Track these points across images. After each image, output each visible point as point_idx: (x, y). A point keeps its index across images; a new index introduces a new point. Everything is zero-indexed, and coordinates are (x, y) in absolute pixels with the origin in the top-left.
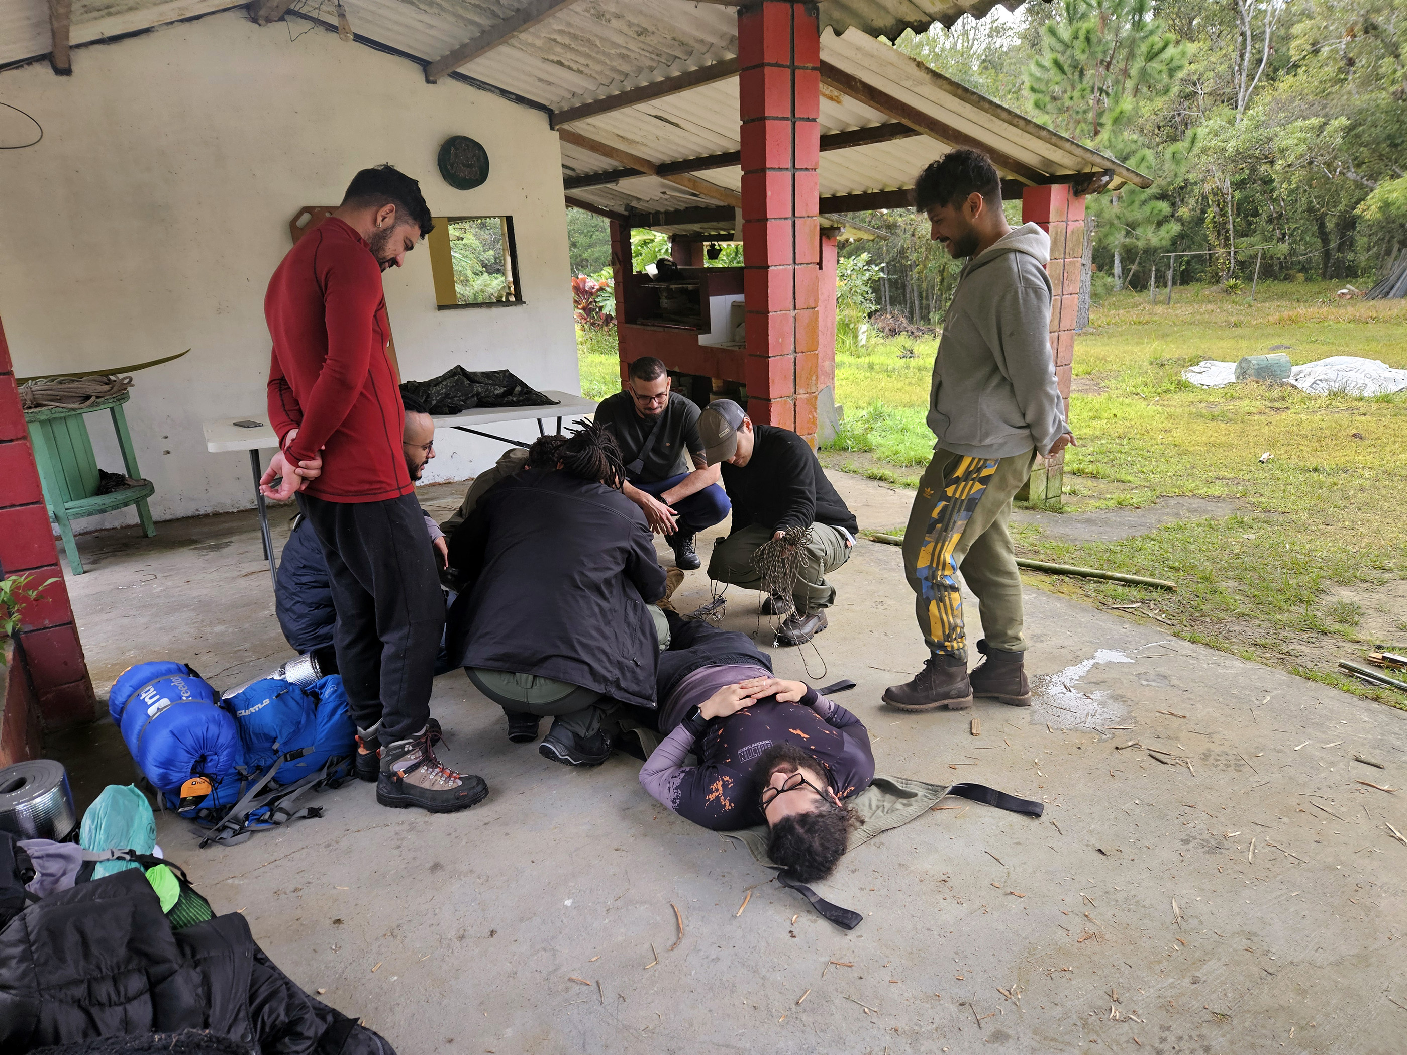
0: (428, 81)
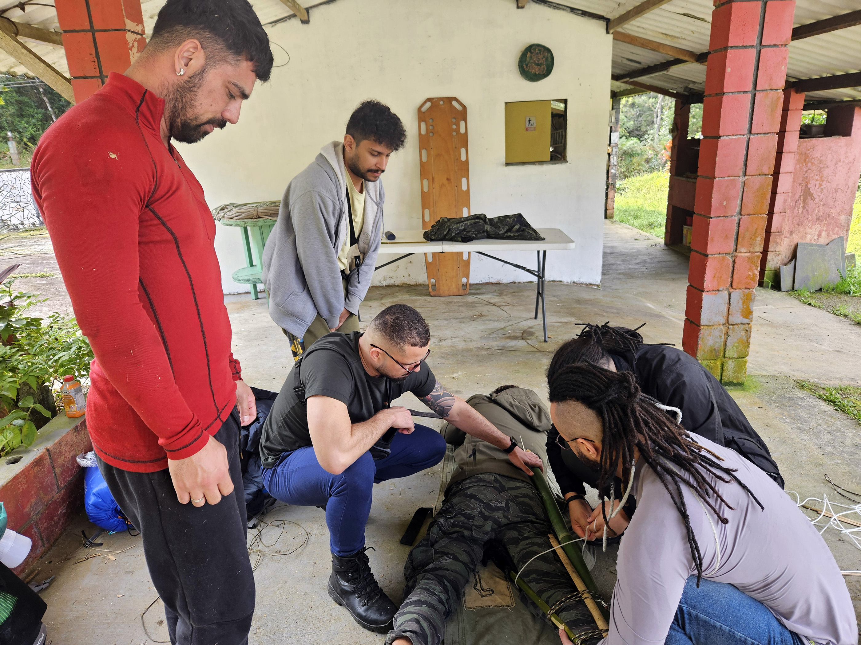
0: (518, 7)
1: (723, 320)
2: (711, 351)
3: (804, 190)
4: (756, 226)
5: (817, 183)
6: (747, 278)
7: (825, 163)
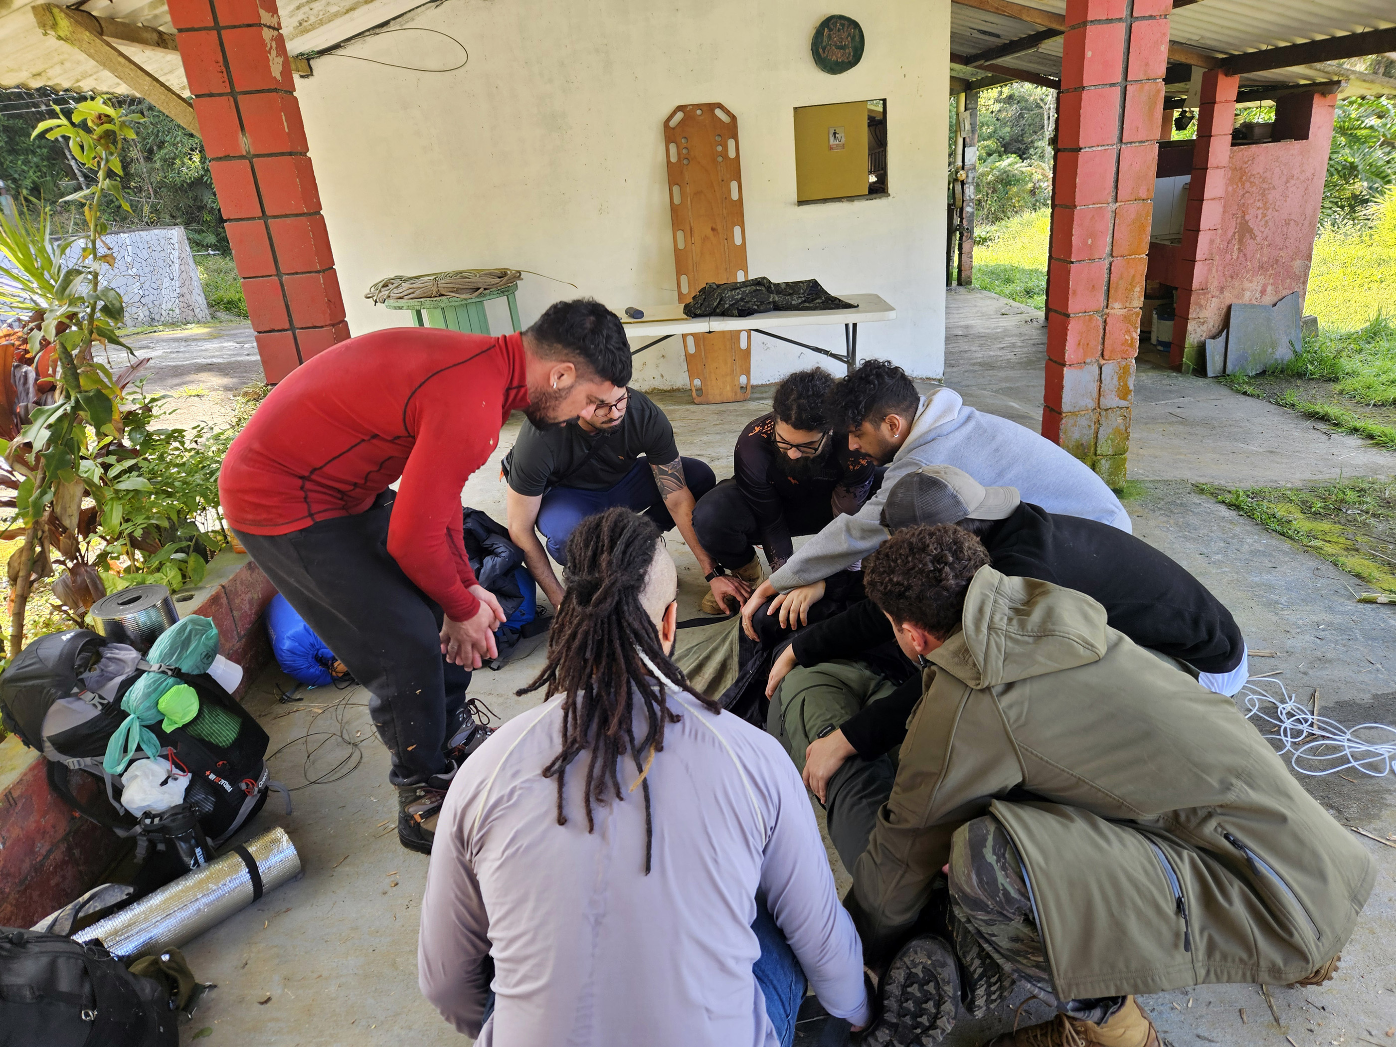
1: (1092, 404)
2: (1078, 447)
3: (1240, 223)
4: (1132, 272)
5: (1260, 212)
6: (1123, 344)
7: (1269, 181)
